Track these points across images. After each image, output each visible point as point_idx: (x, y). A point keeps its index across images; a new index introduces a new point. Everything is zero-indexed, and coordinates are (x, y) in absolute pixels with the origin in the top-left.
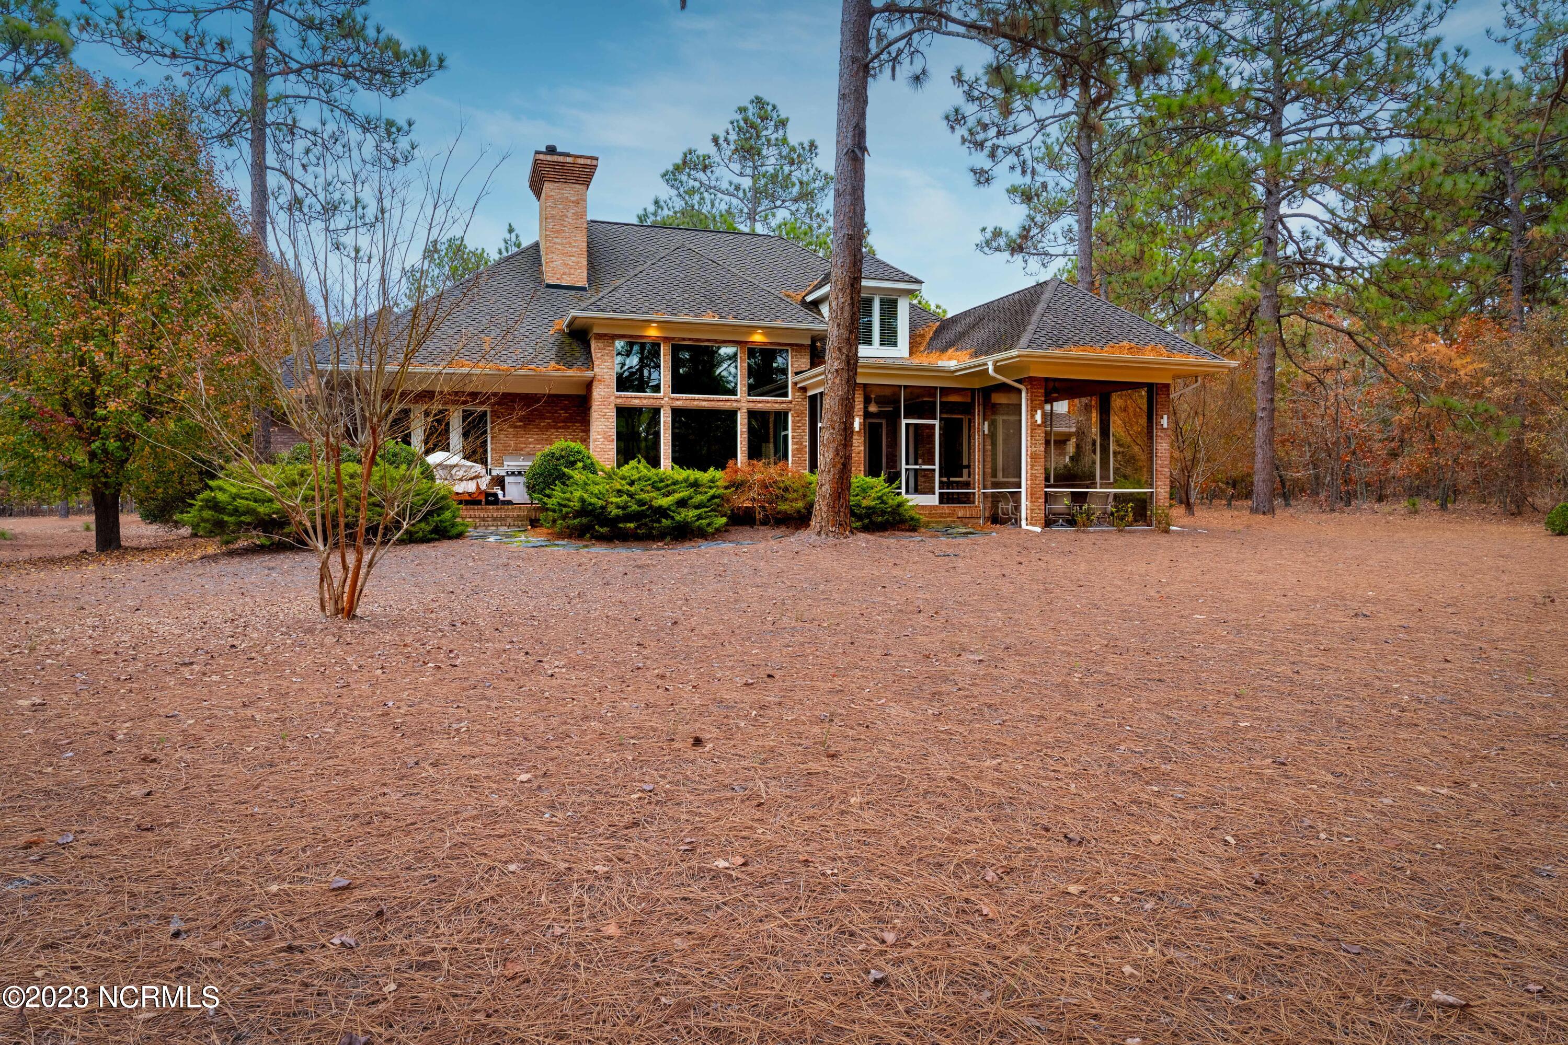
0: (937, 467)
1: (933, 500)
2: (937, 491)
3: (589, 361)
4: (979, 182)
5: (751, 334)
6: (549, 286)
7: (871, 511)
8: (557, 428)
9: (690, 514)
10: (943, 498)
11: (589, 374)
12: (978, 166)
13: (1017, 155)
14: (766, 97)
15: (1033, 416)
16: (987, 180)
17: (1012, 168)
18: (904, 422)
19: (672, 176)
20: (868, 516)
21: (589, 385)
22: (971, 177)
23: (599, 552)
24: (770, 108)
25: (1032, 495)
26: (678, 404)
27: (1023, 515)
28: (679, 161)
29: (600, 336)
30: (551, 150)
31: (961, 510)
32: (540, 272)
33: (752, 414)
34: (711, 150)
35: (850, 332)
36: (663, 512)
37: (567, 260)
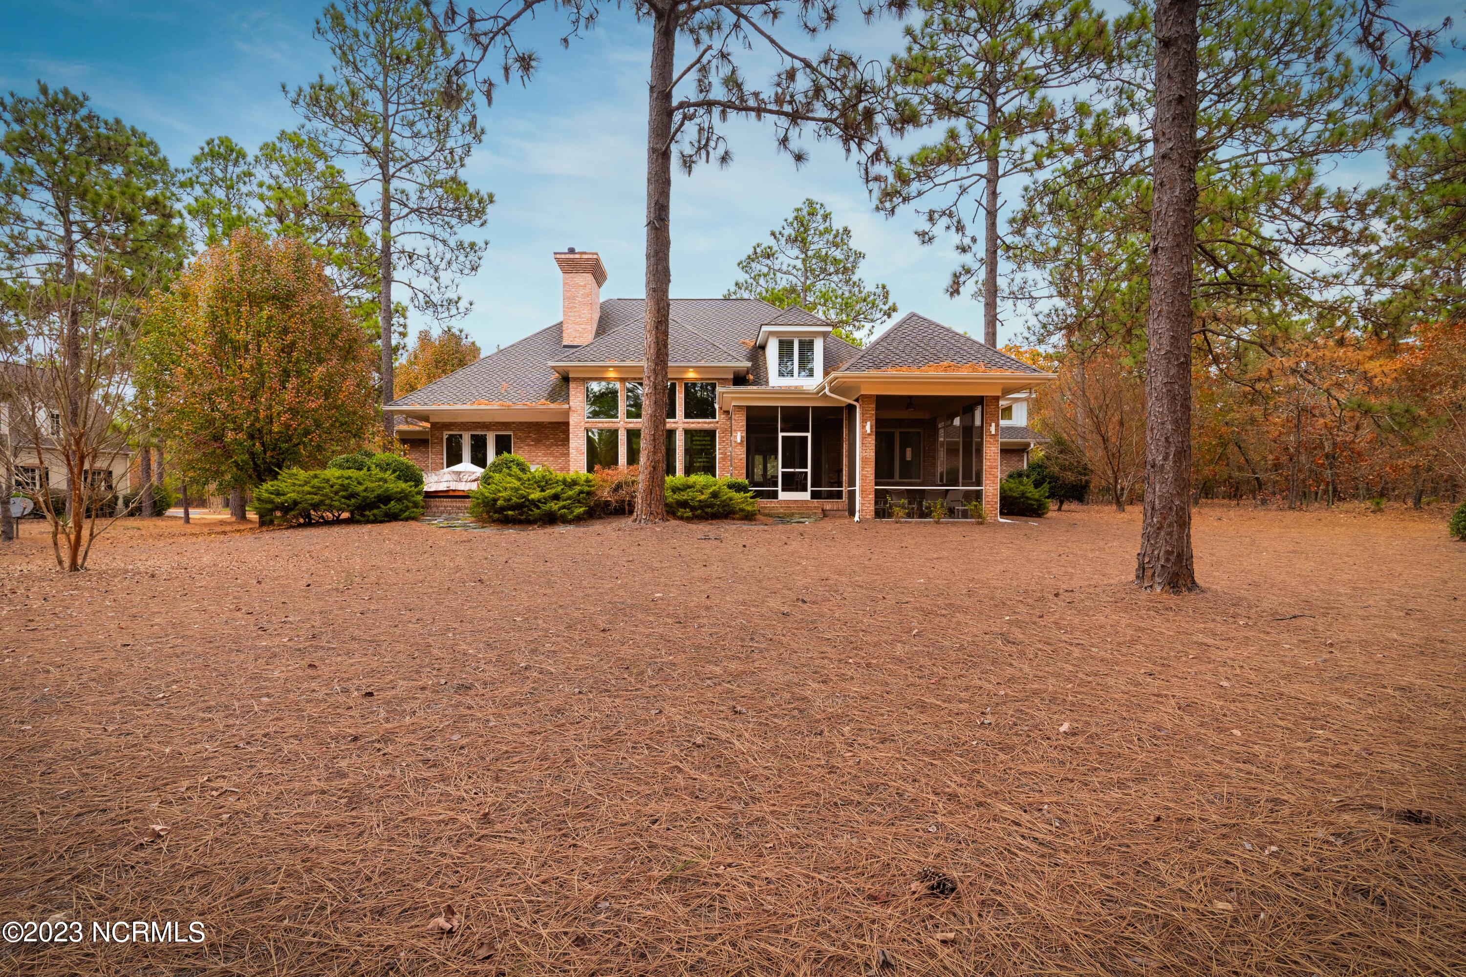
0: (809, 470)
1: (806, 496)
2: (809, 488)
3: (567, 399)
4: (924, 242)
5: (685, 372)
6: (565, 346)
7: (703, 505)
8: (557, 446)
9: (554, 506)
10: (815, 495)
11: (566, 406)
12: (920, 230)
13: (951, 216)
14: (815, 198)
15: (864, 427)
16: (930, 239)
17: (948, 228)
18: (781, 435)
19: (745, 265)
20: (701, 508)
21: (567, 413)
22: (916, 240)
23: (511, 533)
24: (818, 206)
25: (862, 491)
26: (631, 426)
27: (857, 508)
28: (751, 251)
29: (576, 379)
30: (572, 251)
31: (828, 505)
32: (561, 337)
33: (687, 432)
34: (771, 242)
35: (656, 364)
36: (535, 503)
37: (578, 328)
